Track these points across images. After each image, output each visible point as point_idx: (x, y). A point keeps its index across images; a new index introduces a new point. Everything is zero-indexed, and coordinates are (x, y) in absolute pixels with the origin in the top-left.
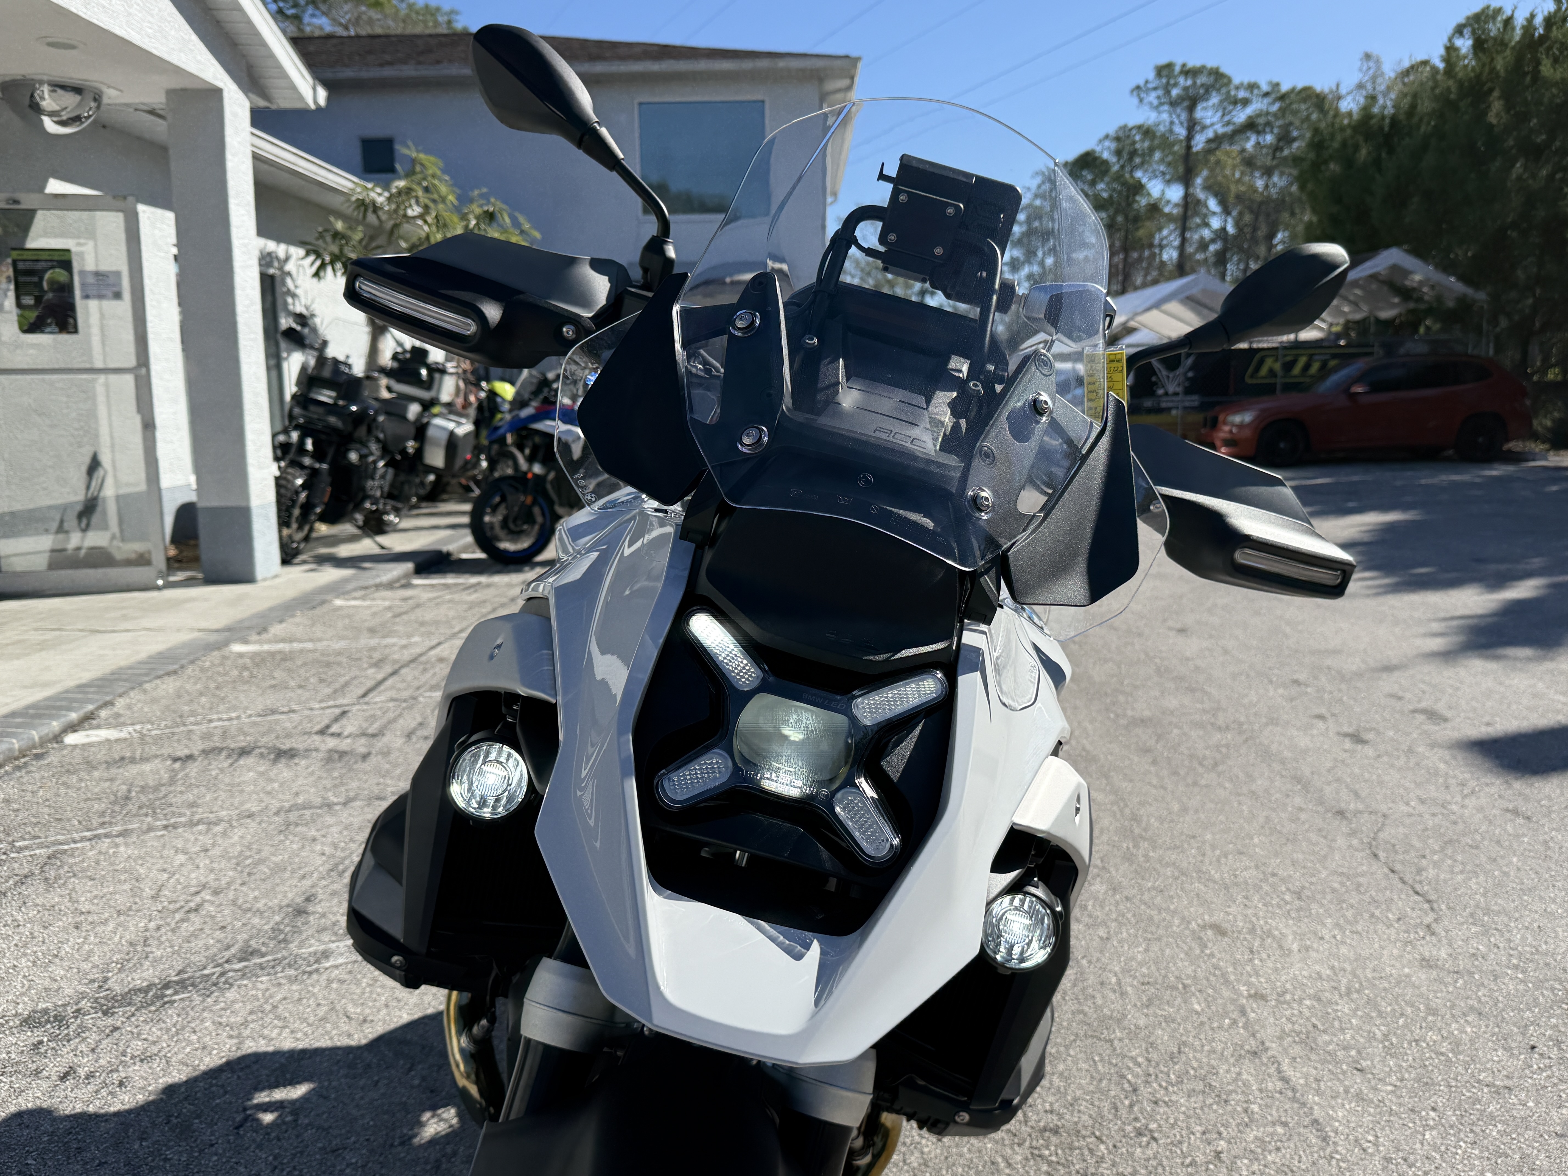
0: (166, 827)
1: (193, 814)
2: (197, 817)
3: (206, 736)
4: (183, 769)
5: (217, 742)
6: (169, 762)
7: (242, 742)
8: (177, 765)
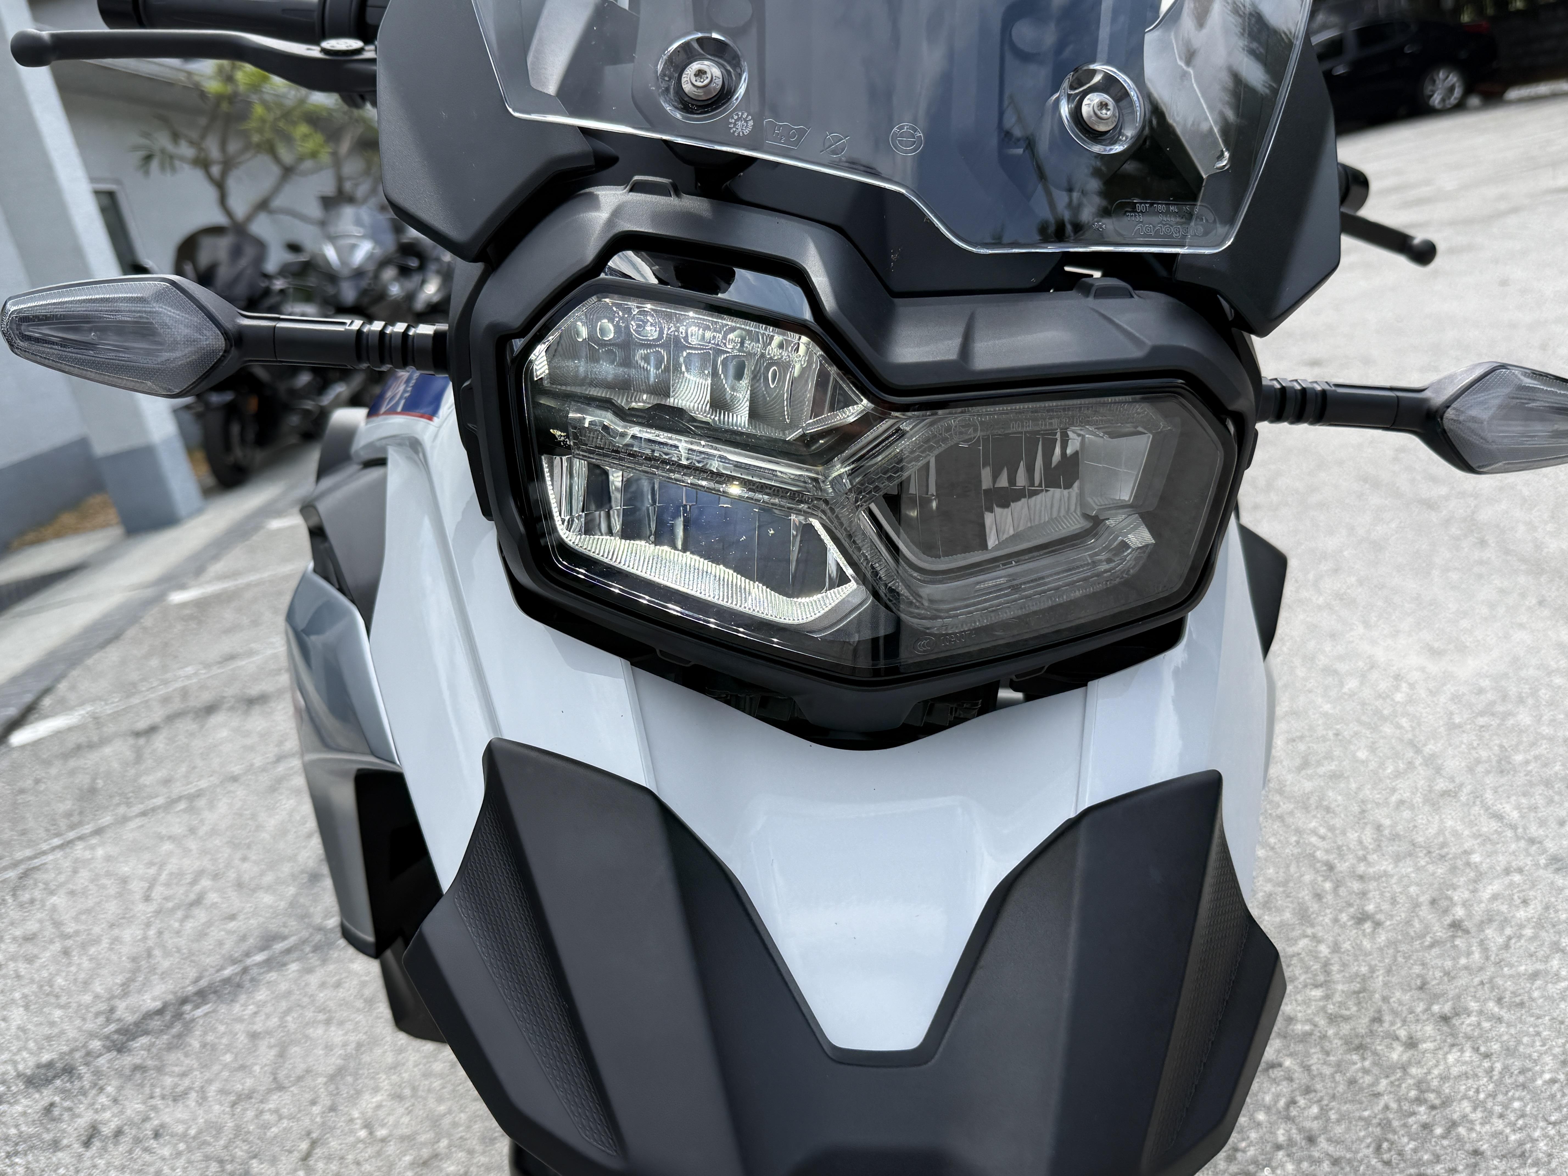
1: (171, 791)
2: (174, 795)
3: (166, 700)
4: (148, 743)
5: (178, 705)
6: (131, 741)
7: (206, 697)
8: (142, 741)
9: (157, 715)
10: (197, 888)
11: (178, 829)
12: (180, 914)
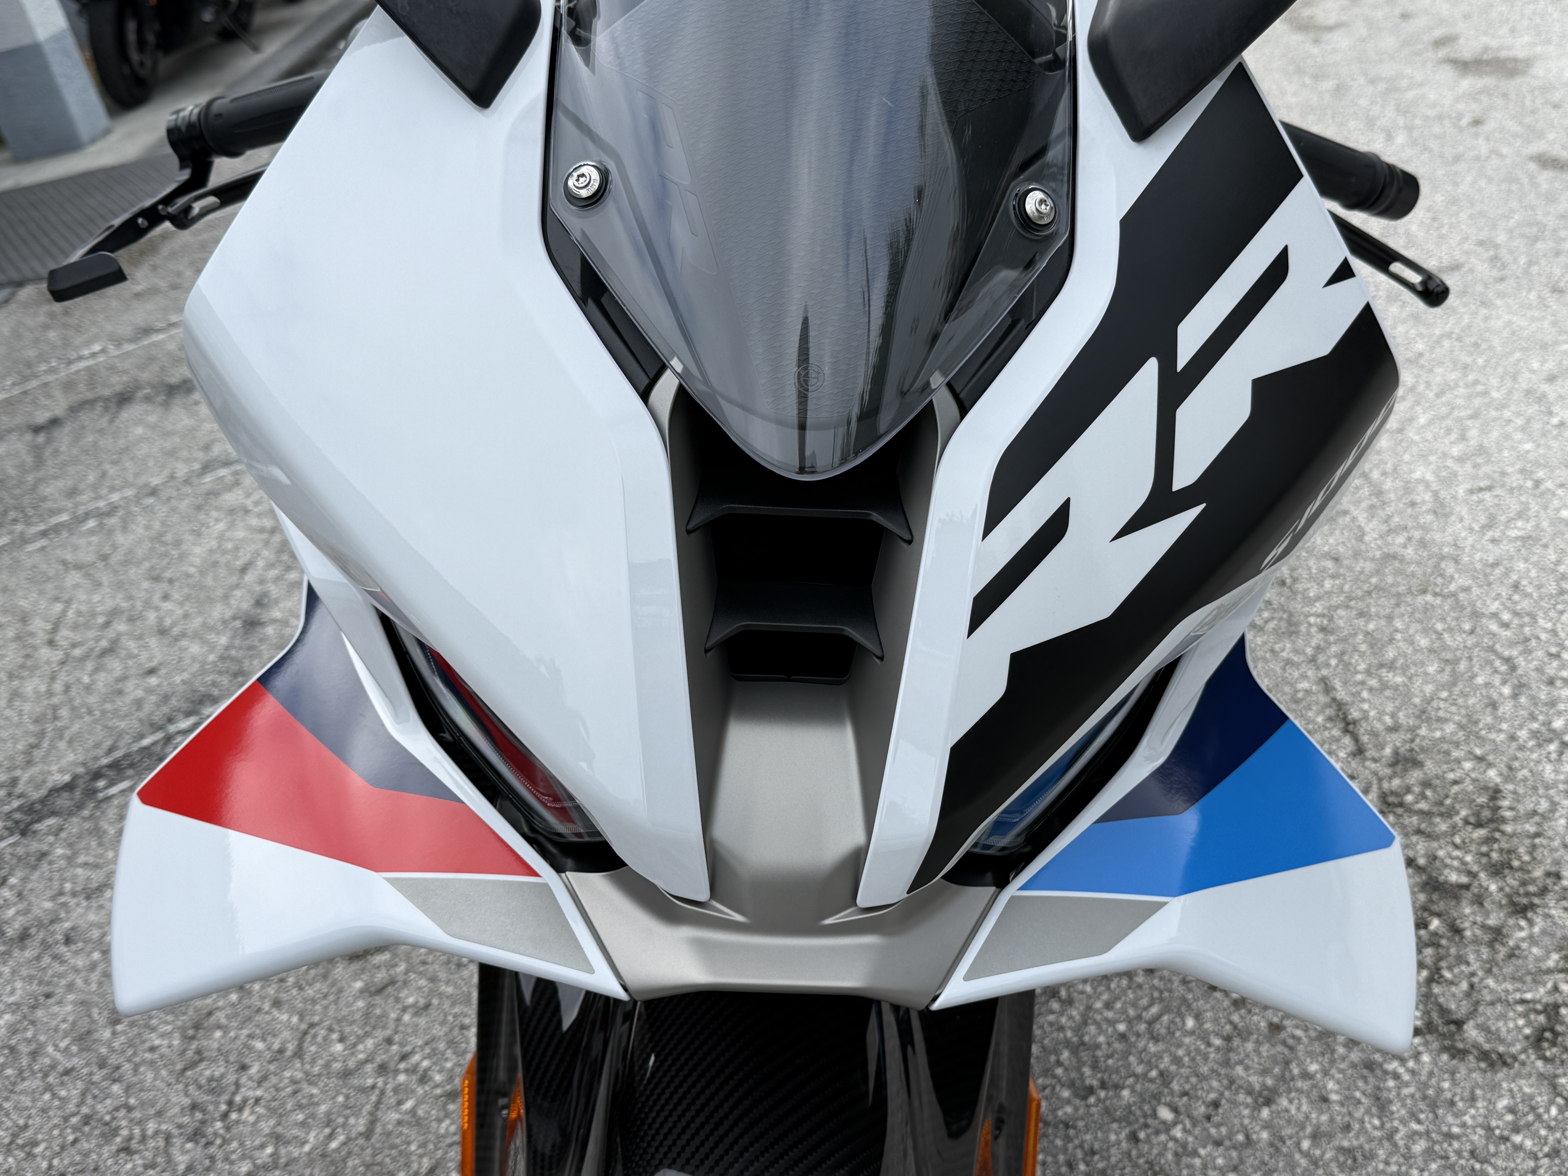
0: (44, 534)
1: (77, 505)
2: (81, 511)
3: (68, 385)
4: (49, 441)
5: (83, 392)
6: (28, 437)
7: (117, 382)
8: (41, 438)
9: (58, 406)
10: (110, 634)
11: (86, 556)
12: (90, 666)
